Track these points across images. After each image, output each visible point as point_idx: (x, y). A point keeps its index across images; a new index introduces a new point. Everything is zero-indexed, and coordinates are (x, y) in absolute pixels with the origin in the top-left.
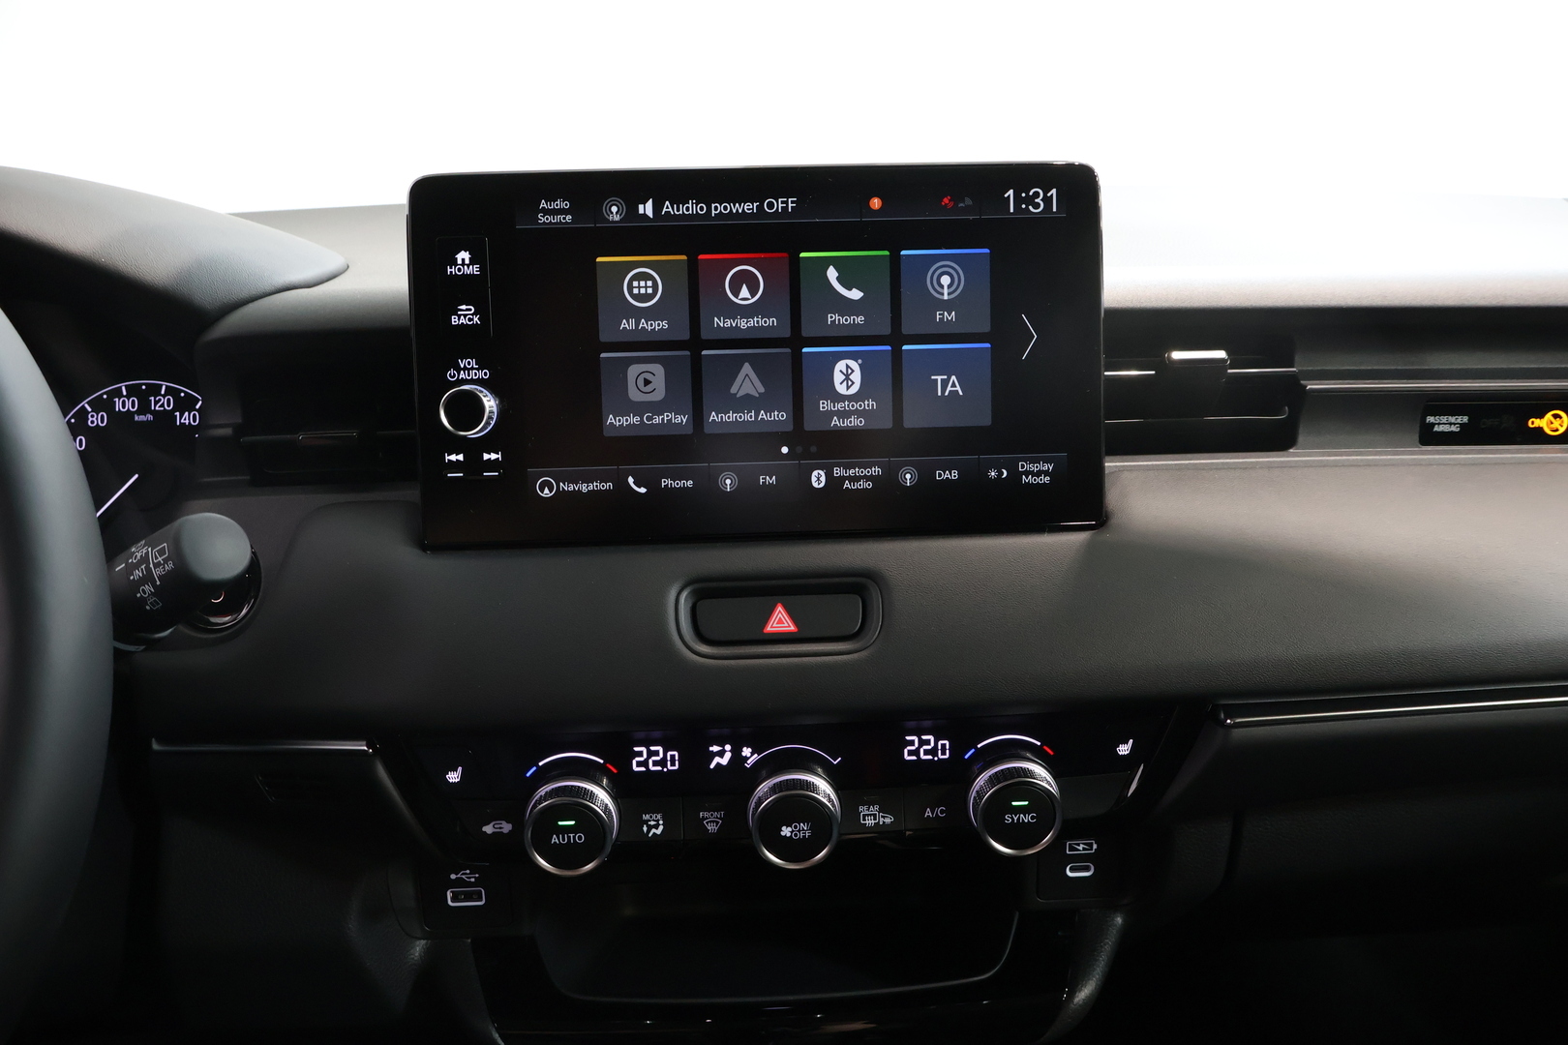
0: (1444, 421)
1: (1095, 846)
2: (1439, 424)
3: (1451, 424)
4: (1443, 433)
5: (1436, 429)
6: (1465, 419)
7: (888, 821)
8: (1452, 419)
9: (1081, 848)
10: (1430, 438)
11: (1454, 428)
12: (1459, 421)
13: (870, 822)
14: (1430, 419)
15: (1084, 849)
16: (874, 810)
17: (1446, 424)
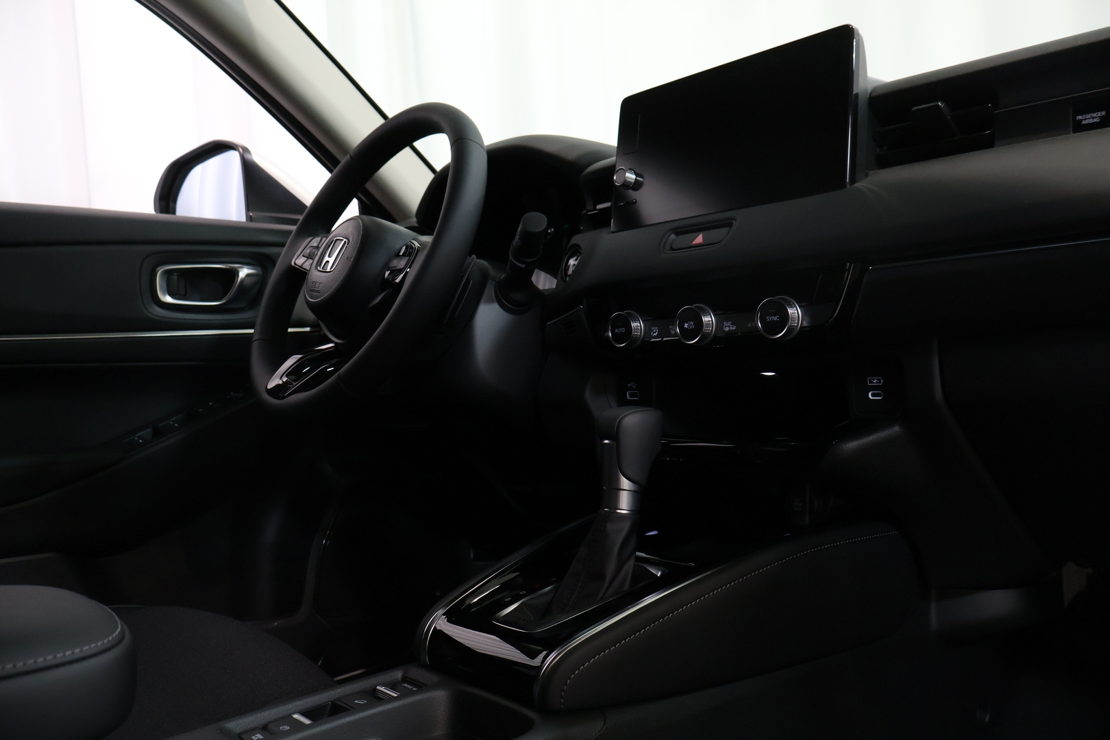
0: (1089, 117)
1: (882, 381)
2: (1085, 119)
3: (1093, 118)
4: (1088, 124)
5: (1083, 122)
6: (1104, 113)
7: (734, 328)
8: (1095, 115)
9: (875, 381)
10: (1079, 128)
11: (1095, 120)
12: (1099, 115)
13: (727, 329)
14: (1080, 117)
15: (877, 383)
16: (729, 323)
17: (1089, 119)
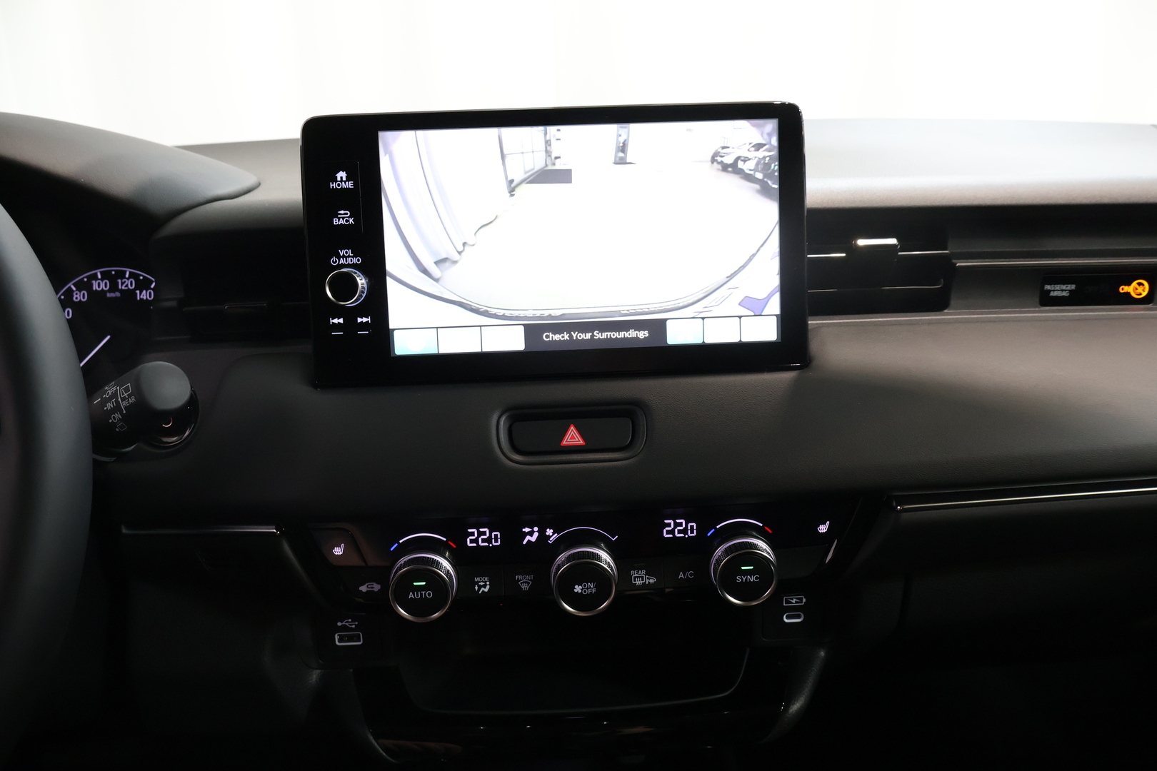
0: (1058, 288)
1: (804, 600)
2: (1054, 291)
3: (1062, 290)
4: (1057, 297)
5: (1052, 294)
6: (1073, 287)
7: (652, 581)
8: (1064, 287)
9: (794, 601)
10: (1047, 301)
11: (1065, 294)
12: (1068, 288)
13: (639, 582)
14: (1048, 287)
15: (796, 602)
16: (642, 573)
17: (1059, 290)
